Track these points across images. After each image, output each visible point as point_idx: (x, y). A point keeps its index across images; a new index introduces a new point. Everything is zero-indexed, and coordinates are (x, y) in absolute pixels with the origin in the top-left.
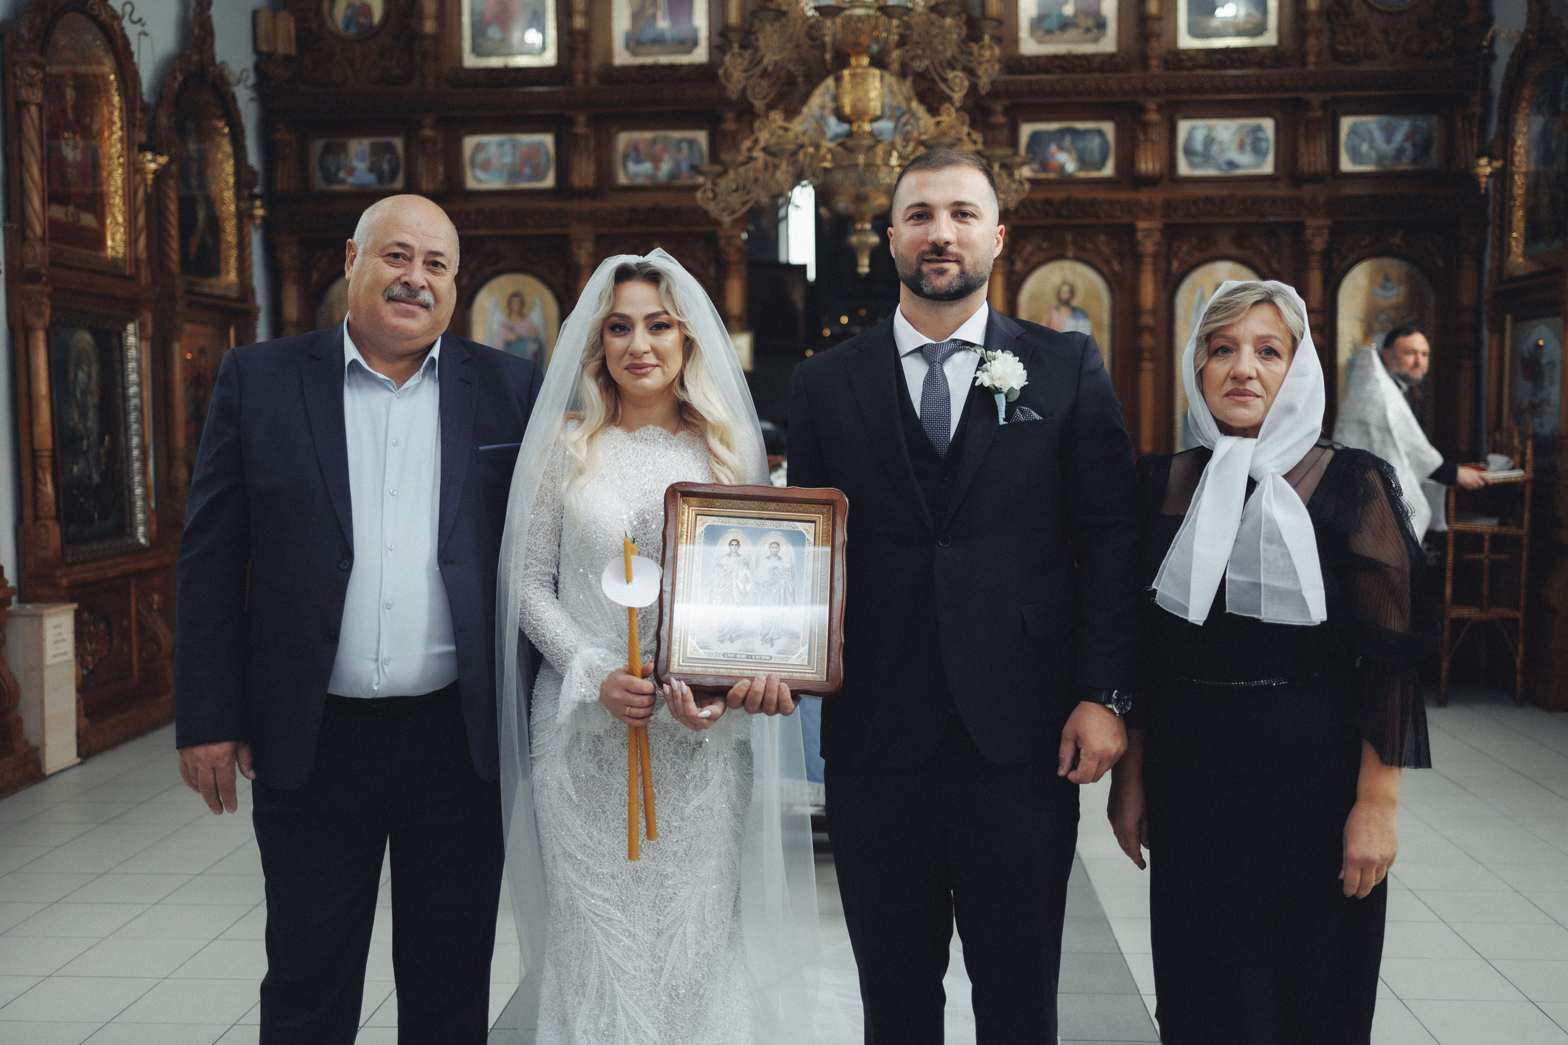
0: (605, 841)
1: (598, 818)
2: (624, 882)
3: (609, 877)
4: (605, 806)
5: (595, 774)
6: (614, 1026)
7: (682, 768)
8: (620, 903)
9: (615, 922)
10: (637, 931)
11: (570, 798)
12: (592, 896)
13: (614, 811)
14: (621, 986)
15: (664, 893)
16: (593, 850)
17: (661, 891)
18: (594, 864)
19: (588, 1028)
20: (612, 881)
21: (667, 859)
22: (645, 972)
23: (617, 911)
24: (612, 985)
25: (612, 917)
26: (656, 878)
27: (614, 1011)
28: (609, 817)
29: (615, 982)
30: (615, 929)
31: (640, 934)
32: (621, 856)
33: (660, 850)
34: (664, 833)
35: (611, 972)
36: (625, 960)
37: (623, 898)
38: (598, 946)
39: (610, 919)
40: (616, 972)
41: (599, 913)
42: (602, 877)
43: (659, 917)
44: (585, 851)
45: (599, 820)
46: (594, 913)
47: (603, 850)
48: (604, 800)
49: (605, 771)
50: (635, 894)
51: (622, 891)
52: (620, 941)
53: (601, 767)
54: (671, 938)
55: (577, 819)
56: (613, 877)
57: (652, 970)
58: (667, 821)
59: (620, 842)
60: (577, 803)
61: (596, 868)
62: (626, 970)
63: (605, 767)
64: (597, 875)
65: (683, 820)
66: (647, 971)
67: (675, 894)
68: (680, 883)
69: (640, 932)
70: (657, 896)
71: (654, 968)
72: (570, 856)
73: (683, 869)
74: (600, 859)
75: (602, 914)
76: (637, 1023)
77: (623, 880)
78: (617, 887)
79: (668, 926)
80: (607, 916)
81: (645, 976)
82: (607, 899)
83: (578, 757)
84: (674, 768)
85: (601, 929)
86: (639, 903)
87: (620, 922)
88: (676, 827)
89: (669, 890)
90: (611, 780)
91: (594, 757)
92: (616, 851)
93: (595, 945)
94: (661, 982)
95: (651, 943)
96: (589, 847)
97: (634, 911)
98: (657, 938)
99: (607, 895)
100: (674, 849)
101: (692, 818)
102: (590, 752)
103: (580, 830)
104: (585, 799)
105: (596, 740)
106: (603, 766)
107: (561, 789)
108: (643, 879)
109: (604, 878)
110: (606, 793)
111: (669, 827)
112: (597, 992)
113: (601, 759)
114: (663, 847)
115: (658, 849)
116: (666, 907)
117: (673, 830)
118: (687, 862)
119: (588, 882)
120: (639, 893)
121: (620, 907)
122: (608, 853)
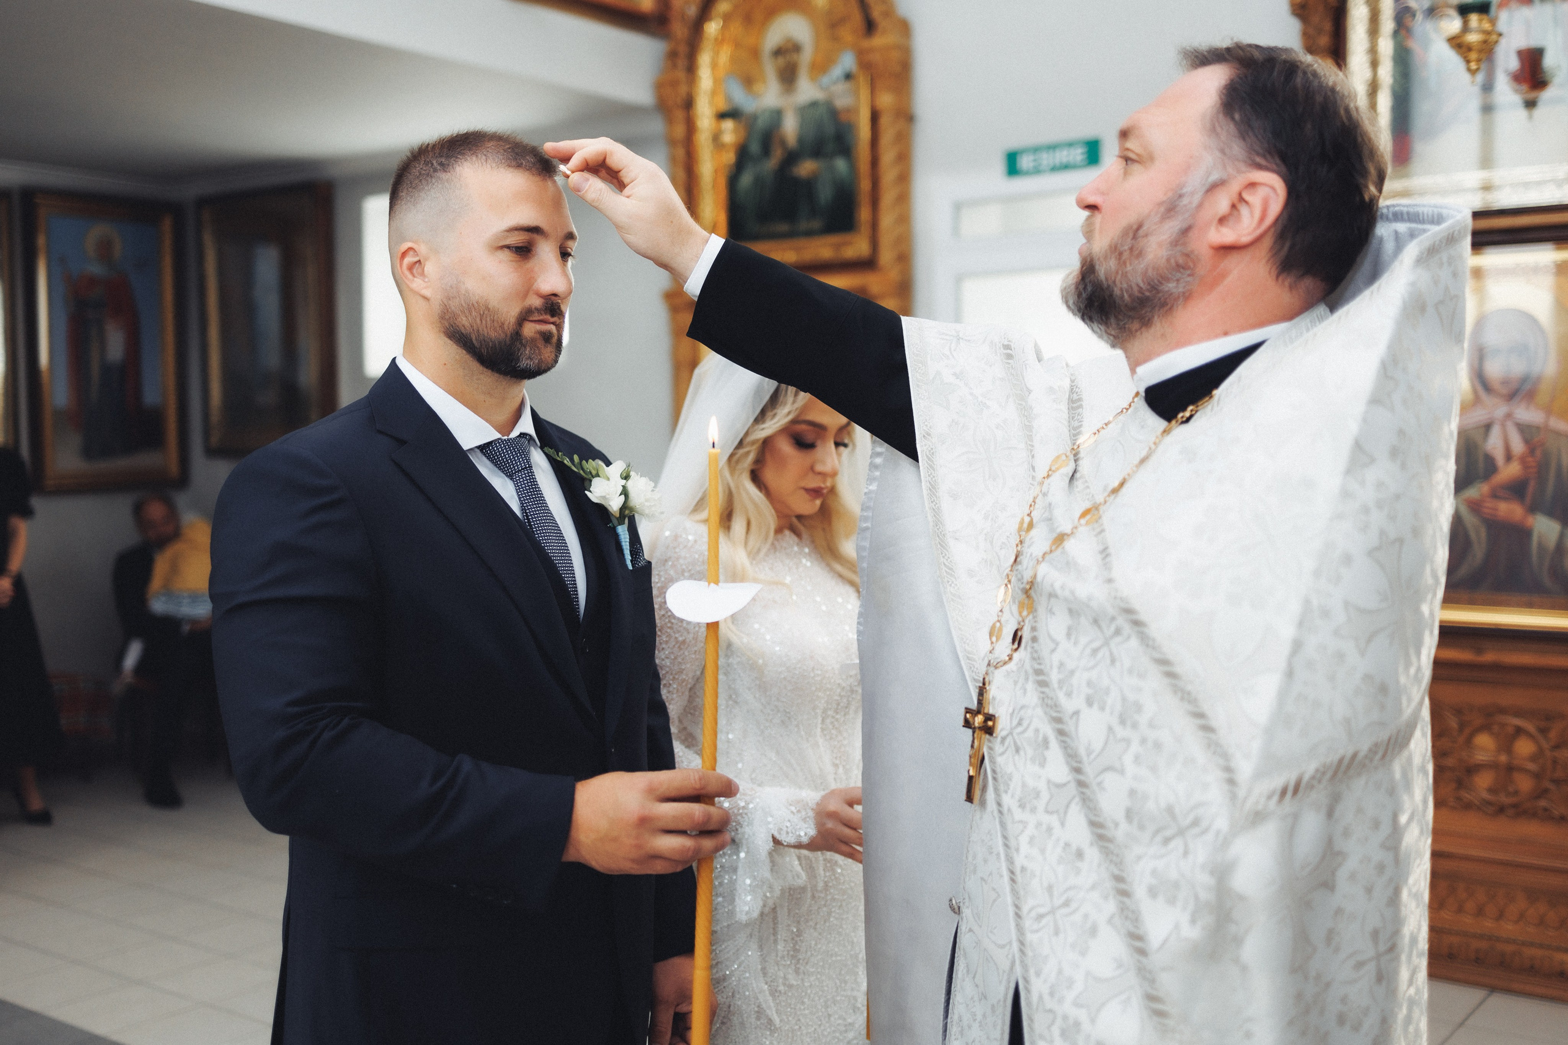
1: (795, 1039)
11: (770, 1022)
49: (801, 975)
53: (797, 971)
60: (778, 1026)
63: (802, 969)
83: (776, 966)
90: (806, 985)
91: (792, 960)
102: (788, 955)
106: (799, 968)
107: (759, 1013)
113: (800, 959)
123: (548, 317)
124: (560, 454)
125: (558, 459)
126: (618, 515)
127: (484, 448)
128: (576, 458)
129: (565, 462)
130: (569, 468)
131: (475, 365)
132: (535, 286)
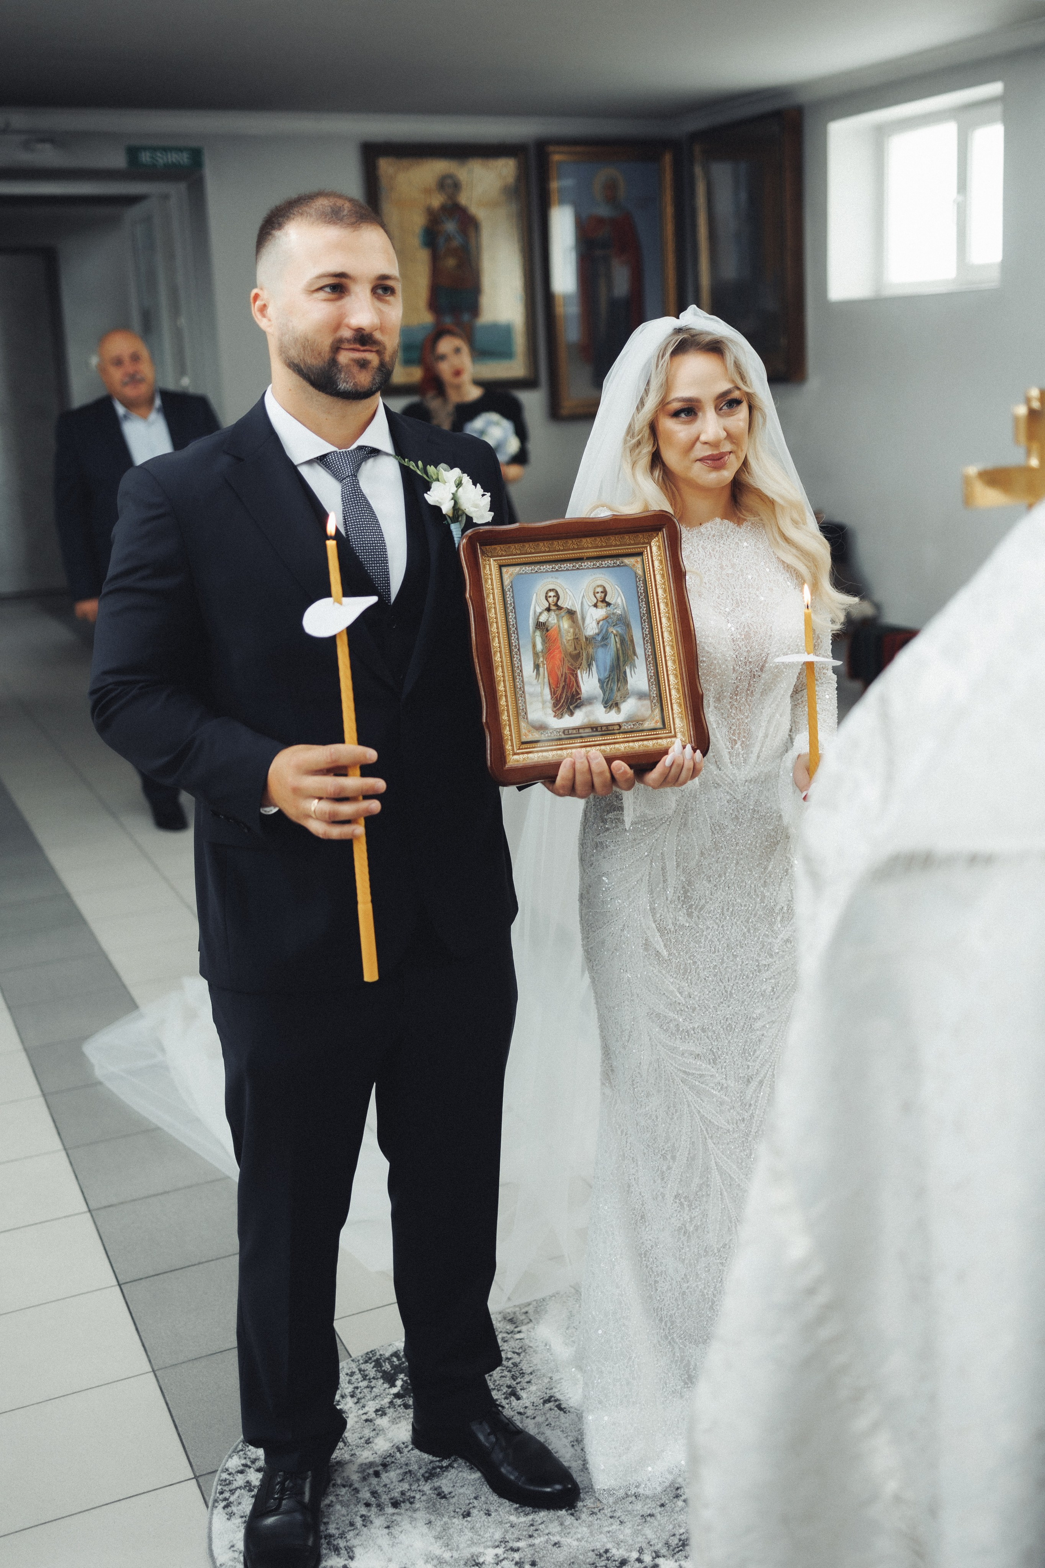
0: (696, 993)
1: (689, 971)
2: (715, 1033)
3: (700, 1031)
4: (695, 956)
5: (685, 923)
6: (708, 1186)
7: (772, 901)
8: (711, 1057)
9: (707, 1078)
10: (729, 1082)
11: (658, 954)
12: (683, 1054)
13: (704, 960)
14: (714, 1144)
15: (754, 1037)
16: (684, 1005)
17: (750, 1035)
18: (685, 1020)
19: (681, 1192)
20: (703, 1034)
21: (756, 1001)
22: (737, 1123)
23: (708, 1066)
24: (705, 1144)
25: (704, 1073)
26: (745, 1023)
27: (707, 1169)
28: (701, 966)
29: (709, 1141)
30: (707, 1085)
31: (732, 1085)
32: (712, 1006)
33: (749, 992)
34: (753, 973)
35: (705, 1132)
36: (719, 1116)
37: (715, 1051)
38: (689, 1106)
39: (701, 1076)
40: (709, 1129)
41: (691, 1072)
42: (692, 1032)
43: (749, 1063)
44: (676, 1008)
45: (690, 972)
46: (685, 1072)
47: (693, 1004)
48: (694, 950)
49: (695, 918)
50: (726, 1044)
51: (713, 1043)
52: (713, 1096)
53: (690, 915)
54: (761, 1082)
55: (667, 975)
56: (703, 1030)
57: (743, 1120)
58: (757, 961)
59: (710, 992)
60: (667, 958)
61: (687, 1023)
62: (720, 1126)
63: (695, 914)
64: (687, 1032)
65: (771, 956)
66: (739, 1122)
67: (763, 1035)
68: (769, 1023)
69: (731, 1083)
70: (746, 1042)
71: (745, 1117)
72: (658, 1015)
73: (772, 1008)
74: (691, 1014)
75: (694, 1072)
76: (731, 1178)
77: (714, 1032)
78: (708, 1040)
79: (758, 1070)
80: (698, 1072)
81: (738, 1127)
82: (699, 1055)
83: (665, 908)
84: (764, 903)
85: (692, 1088)
86: (730, 1052)
87: (712, 1076)
88: (765, 965)
89: (758, 1032)
90: (702, 927)
91: (683, 904)
92: (706, 1002)
93: (686, 1106)
94: (752, 1131)
95: (741, 1092)
96: (679, 1003)
97: (725, 1062)
98: (747, 1085)
99: (698, 1051)
100: (763, 988)
101: (781, 953)
102: (679, 900)
103: (671, 988)
104: (675, 952)
105: (686, 886)
106: (692, 912)
107: (647, 945)
108: (733, 1027)
109: (695, 1033)
110: (696, 942)
111: (758, 966)
112: (689, 1154)
113: (692, 905)
114: (752, 989)
115: (748, 991)
116: (755, 1051)
117: (762, 968)
118: (774, 1000)
119: (678, 1042)
120: (729, 1042)
121: (711, 1061)
122: (699, 1006)
123: (358, 346)
124: (406, 460)
125: (406, 464)
126: (451, 515)
127: (322, 460)
128: (420, 463)
129: (411, 467)
130: (415, 472)
131: (311, 389)
132: (346, 321)
